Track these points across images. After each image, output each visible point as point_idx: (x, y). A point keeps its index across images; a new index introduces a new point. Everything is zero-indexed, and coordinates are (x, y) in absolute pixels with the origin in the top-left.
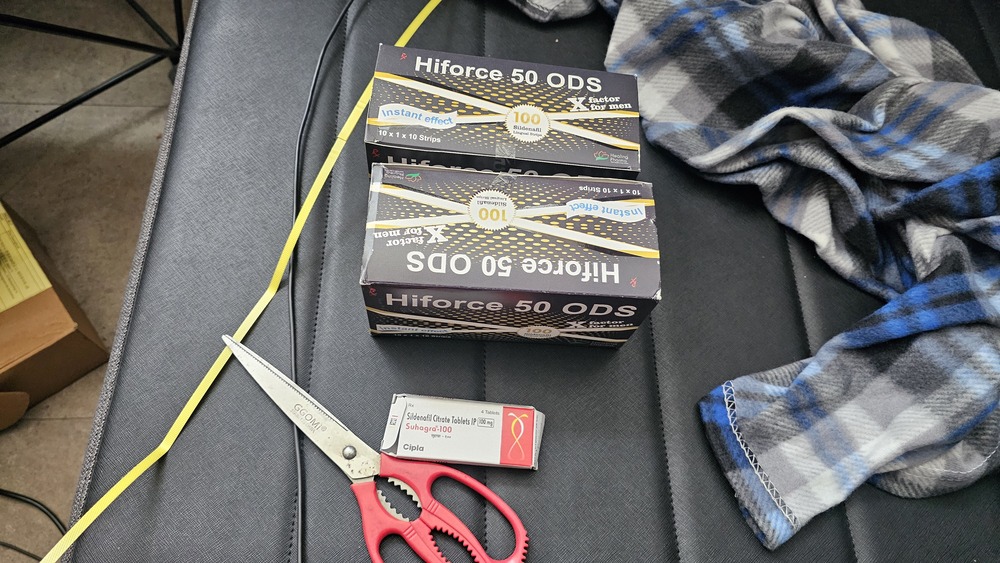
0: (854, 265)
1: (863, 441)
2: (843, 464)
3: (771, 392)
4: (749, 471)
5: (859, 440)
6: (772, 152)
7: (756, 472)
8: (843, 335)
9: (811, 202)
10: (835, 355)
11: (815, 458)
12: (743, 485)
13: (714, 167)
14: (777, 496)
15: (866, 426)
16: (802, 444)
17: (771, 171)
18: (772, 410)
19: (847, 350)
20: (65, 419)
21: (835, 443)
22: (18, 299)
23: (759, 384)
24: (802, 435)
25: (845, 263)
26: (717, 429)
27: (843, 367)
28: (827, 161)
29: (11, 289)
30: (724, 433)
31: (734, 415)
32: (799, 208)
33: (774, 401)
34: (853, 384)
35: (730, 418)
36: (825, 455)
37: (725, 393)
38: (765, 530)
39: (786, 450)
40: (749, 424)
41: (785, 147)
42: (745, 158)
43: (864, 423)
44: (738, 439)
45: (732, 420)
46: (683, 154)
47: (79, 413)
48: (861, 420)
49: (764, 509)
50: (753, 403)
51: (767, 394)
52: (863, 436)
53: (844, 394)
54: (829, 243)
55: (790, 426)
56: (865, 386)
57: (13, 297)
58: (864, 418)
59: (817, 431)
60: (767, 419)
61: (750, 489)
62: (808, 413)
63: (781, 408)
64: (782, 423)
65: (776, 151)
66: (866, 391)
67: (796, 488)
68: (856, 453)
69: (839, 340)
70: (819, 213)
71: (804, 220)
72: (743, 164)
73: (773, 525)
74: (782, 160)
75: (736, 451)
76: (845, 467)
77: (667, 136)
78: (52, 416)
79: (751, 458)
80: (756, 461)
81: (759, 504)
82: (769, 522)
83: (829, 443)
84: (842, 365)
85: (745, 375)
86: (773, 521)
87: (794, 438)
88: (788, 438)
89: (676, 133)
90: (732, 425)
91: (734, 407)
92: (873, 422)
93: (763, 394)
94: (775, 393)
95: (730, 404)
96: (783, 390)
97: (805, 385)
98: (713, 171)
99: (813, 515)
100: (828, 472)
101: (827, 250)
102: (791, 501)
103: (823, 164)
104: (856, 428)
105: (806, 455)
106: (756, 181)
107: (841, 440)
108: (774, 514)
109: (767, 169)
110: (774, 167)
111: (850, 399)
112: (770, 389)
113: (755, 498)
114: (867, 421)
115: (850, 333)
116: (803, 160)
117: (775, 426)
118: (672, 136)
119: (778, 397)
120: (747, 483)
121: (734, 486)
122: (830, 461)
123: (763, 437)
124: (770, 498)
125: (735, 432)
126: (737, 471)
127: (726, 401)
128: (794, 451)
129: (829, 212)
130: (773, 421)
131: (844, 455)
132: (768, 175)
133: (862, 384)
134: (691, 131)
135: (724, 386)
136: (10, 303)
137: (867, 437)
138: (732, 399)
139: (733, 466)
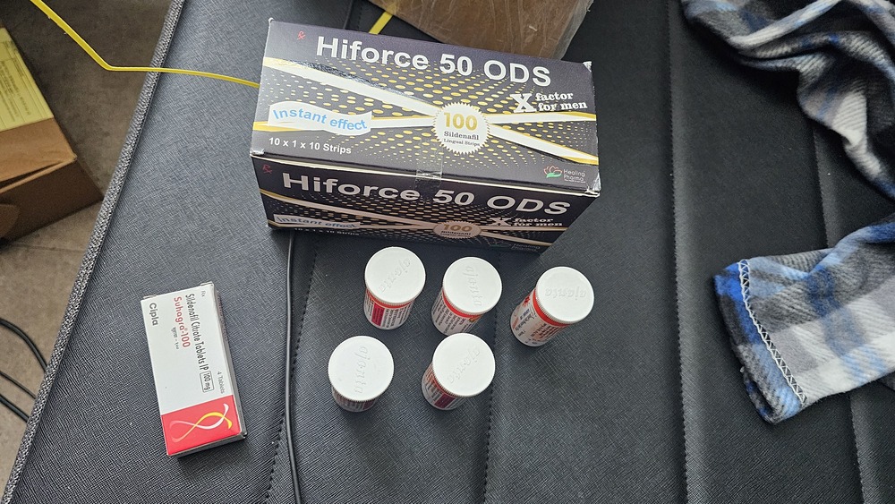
0: (881, 167)
1: (875, 335)
2: (851, 355)
3: (787, 274)
4: (761, 346)
5: (871, 334)
6: (820, 39)
7: (769, 348)
8: (869, 228)
9: (846, 98)
10: (856, 248)
11: (825, 345)
12: (753, 358)
13: (754, 49)
14: (789, 374)
15: (880, 320)
16: (814, 330)
17: (814, 60)
18: (789, 292)
19: (869, 244)
20: (53, 249)
21: (846, 334)
22: (18, 123)
23: (776, 265)
24: (817, 322)
25: (872, 166)
26: (731, 303)
27: (862, 262)
28: (879, 52)
29: (13, 112)
30: (738, 308)
31: (748, 293)
32: (833, 103)
33: (790, 284)
34: (869, 279)
35: (744, 294)
36: (834, 344)
37: (741, 270)
38: (774, 404)
39: (798, 333)
40: (763, 302)
41: (834, 34)
42: (788, 44)
43: (878, 318)
44: (751, 316)
45: (746, 297)
46: (725, 33)
47: (68, 245)
48: (876, 314)
49: (774, 384)
50: (767, 284)
51: (783, 276)
52: (876, 330)
53: (860, 288)
54: (862, 140)
55: (807, 311)
56: (883, 282)
57: (14, 120)
58: (878, 312)
59: (831, 320)
60: (782, 300)
61: (761, 364)
62: (824, 301)
63: (800, 291)
64: (799, 307)
65: (825, 38)
66: (883, 287)
67: (807, 370)
68: (866, 345)
69: (864, 233)
70: (855, 110)
71: (838, 116)
72: (786, 49)
73: (782, 400)
74: (827, 50)
75: (748, 327)
76: (854, 358)
77: (708, 14)
78: (42, 245)
79: (764, 335)
80: (768, 338)
81: (769, 379)
82: (778, 397)
83: (840, 334)
84: (862, 258)
85: (761, 256)
86: (782, 397)
87: (808, 323)
88: (801, 322)
89: (718, 12)
90: (746, 302)
91: (748, 285)
92: (887, 317)
93: (778, 276)
94: (792, 276)
95: (745, 281)
96: (802, 274)
97: (826, 272)
98: (752, 54)
99: (821, 396)
100: (837, 361)
101: (858, 148)
102: (801, 380)
103: (873, 55)
104: (868, 321)
105: (815, 341)
106: (798, 67)
107: (852, 332)
108: (784, 391)
109: (810, 57)
110: (817, 56)
111: (865, 294)
112: (787, 272)
113: (765, 372)
114: (881, 316)
115: (878, 227)
116: (852, 50)
117: (791, 309)
118: (714, 14)
119: (795, 281)
120: (758, 357)
121: (745, 359)
122: (840, 352)
123: (777, 317)
124: (781, 375)
125: (748, 308)
126: (749, 346)
127: (742, 277)
128: (806, 335)
129: (865, 109)
130: (791, 303)
131: (854, 346)
132: (810, 63)
133: (880, 280)
134: (733, 12)
135: (739, 263)
136: (9, 124)
137: (880, 331)
138: (747, 277)
139: (745, 341)
